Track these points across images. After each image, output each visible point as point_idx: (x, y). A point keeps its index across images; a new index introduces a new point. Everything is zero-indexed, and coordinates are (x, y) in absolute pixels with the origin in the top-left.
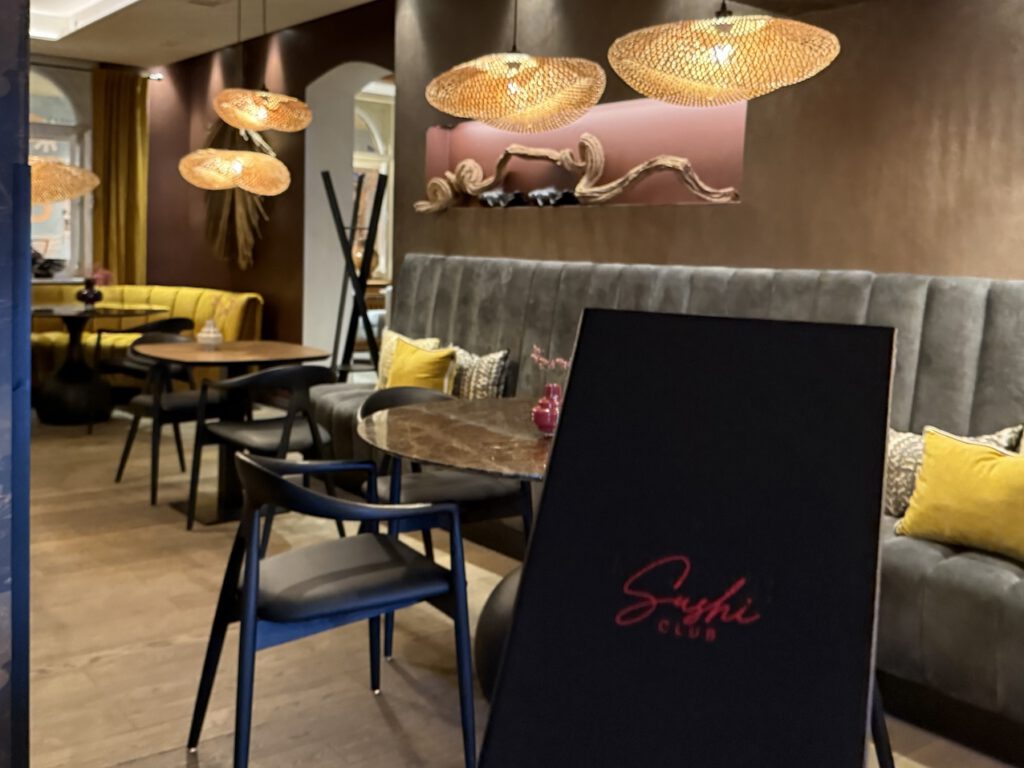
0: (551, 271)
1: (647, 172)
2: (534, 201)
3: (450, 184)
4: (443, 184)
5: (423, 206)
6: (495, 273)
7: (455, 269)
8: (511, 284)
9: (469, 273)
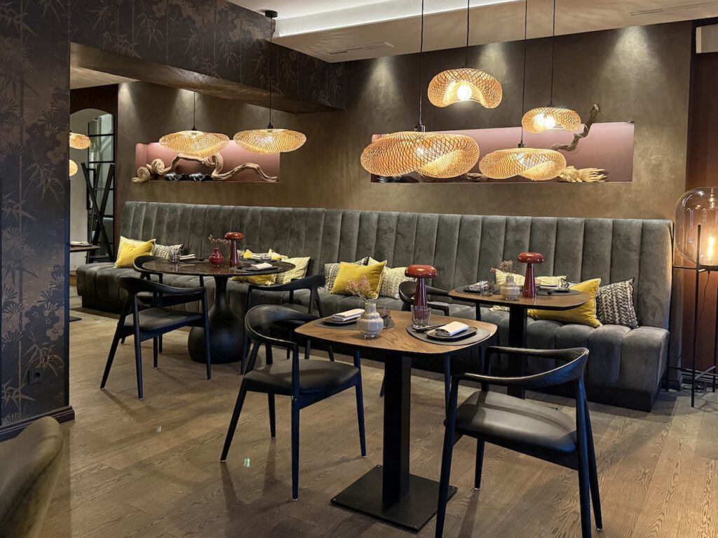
0: (202, 209)
1: (243, 169)
2: (192, 179)
3: (149, 170)
4: (145, 170)
5: (136, 180)
6: (174, 210)
7: (153, 208)
8: (182, 215)
9: (161, 210)
